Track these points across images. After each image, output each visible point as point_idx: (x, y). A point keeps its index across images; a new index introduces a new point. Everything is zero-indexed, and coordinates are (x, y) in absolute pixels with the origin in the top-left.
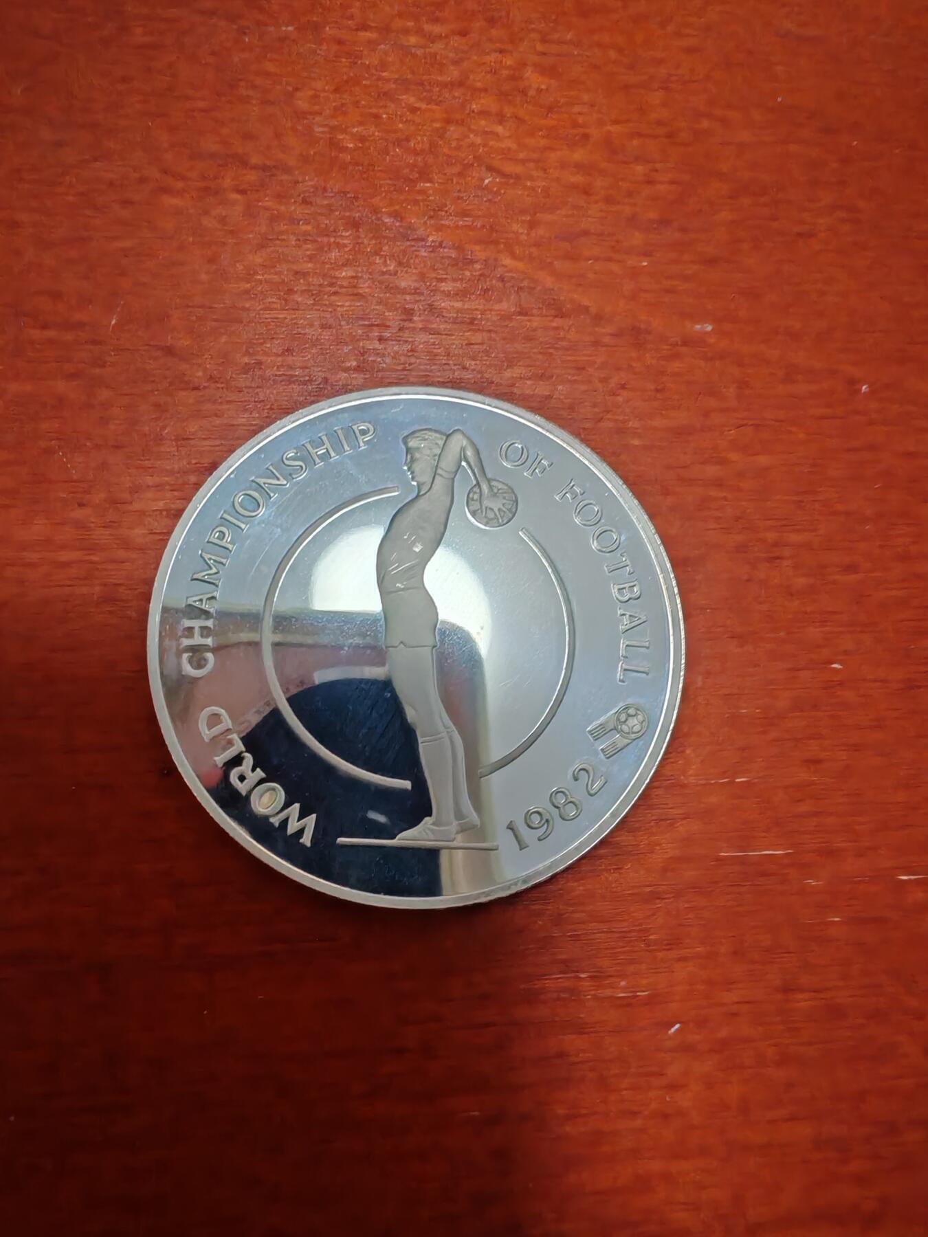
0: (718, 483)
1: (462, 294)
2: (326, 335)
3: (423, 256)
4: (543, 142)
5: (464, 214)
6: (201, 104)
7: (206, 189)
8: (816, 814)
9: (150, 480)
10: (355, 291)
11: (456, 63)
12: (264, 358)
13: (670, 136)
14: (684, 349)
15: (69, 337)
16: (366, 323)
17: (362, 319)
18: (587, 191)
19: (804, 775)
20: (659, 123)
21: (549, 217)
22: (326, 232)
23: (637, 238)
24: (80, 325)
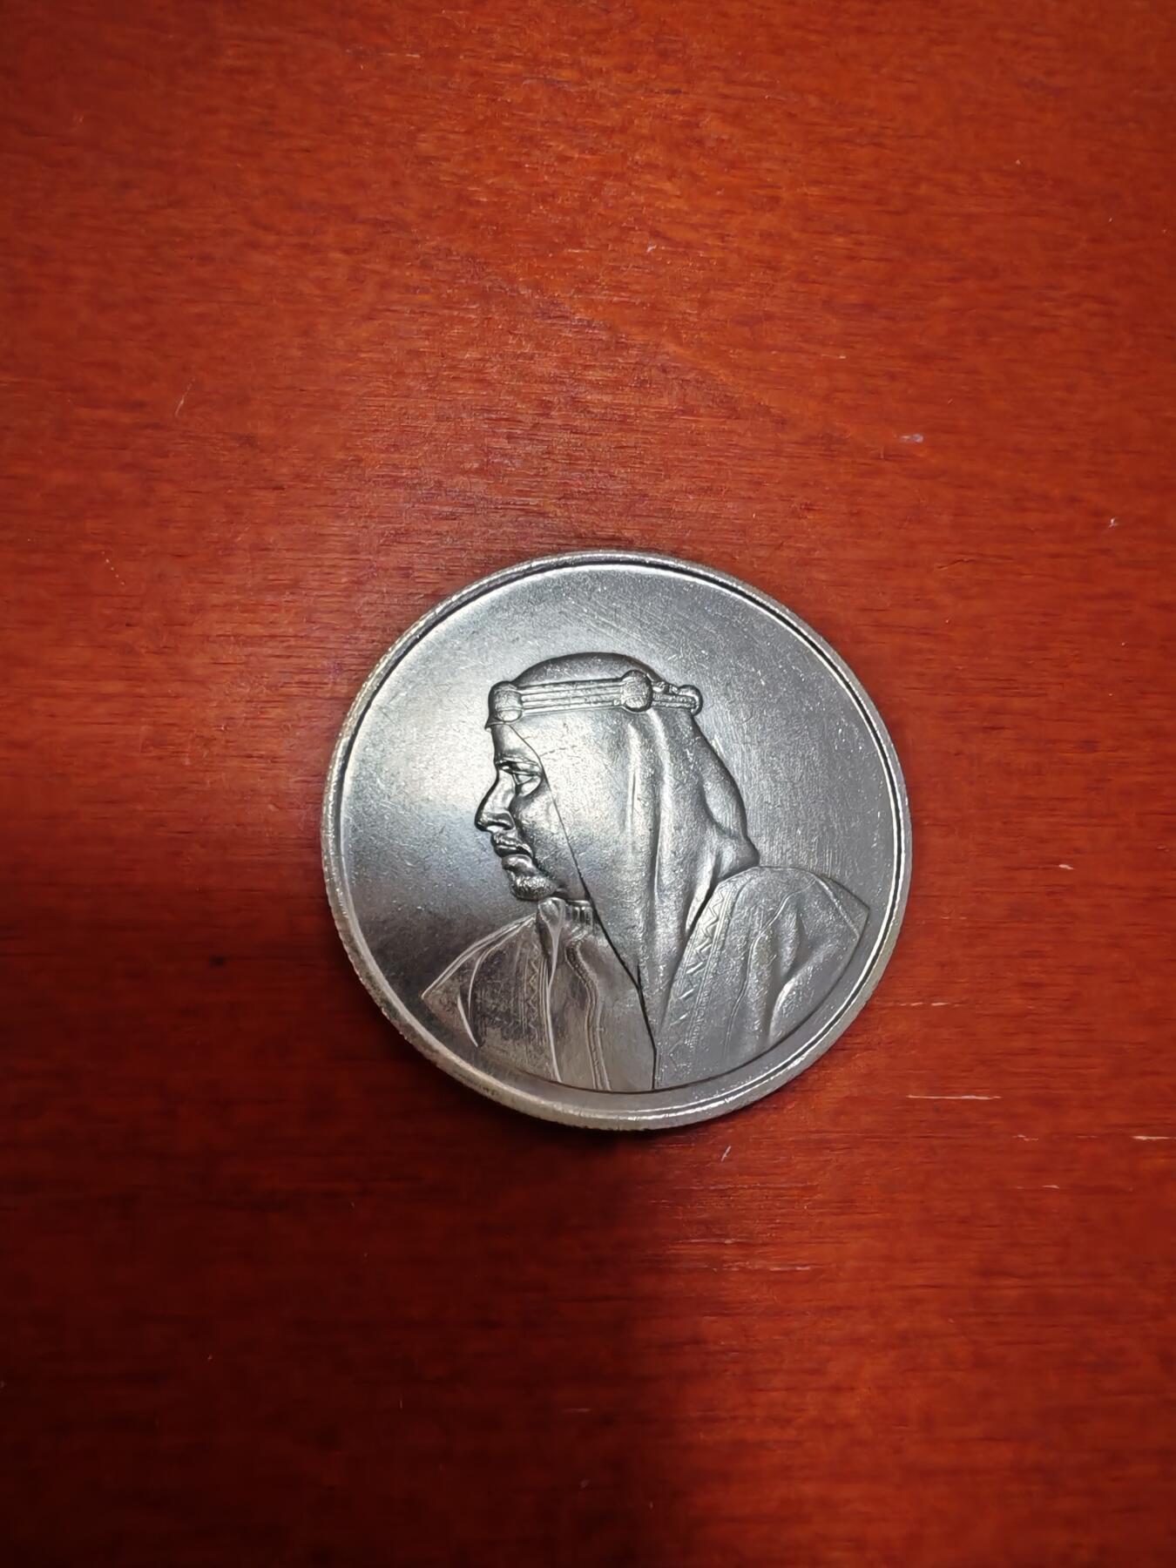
0: (925, 632)
1: (615, 386)
2: (443, 428)
3: (566, 337)
4: (719, 205)
5: (619, 287)
6: (305, 143)
7: (304, 246)
8: (1033, 1051)
9: (215, 598)
10: (481, 376)
11: (617, 105)
12: (364, 455)
13: (879, 202)
14: (886, 464)
15: (126, 419)
16: (494, 416)
17: (489, 411)
18: (772, 266)
19: (1017, 1002)
20: (866, 186)
21: (723, 295)
22: (450, 304)
23: (835, 325)
24: (138, 406)
